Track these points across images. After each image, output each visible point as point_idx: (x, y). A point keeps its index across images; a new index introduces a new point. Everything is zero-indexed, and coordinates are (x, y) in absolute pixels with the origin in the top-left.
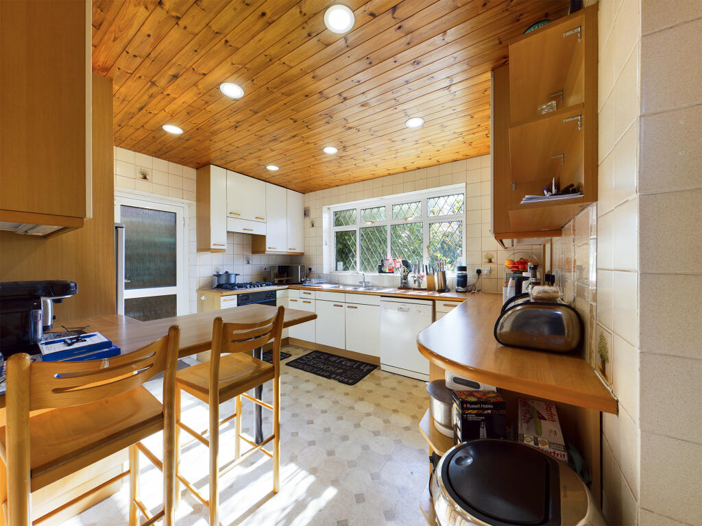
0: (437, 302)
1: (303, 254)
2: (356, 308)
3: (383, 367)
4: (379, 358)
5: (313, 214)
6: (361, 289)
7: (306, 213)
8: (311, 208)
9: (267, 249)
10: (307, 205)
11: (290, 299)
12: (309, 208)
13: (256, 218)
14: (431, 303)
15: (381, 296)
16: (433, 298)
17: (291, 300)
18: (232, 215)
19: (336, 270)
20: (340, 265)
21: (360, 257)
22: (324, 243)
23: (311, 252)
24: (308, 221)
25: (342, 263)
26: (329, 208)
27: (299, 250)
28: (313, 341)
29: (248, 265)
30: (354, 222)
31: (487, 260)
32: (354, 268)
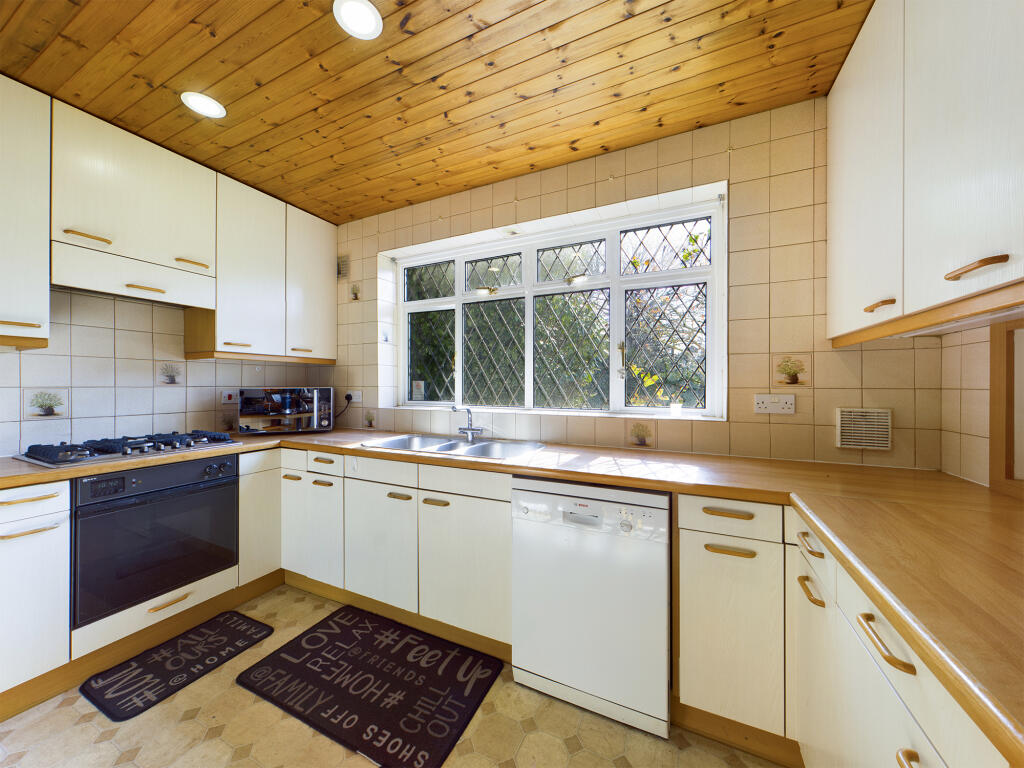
0: (683, 501)
1: (332, 363)
2: (447, 504)
3: (518, 676)
4: (508, 648)
5: (356, 271)
6: (462, 452)
7: (341, 269)
8: (352, 258)
9: (220, 347)
10: (343, 252)
11: (284, 472)
12: (348, 257)
13: (178, 259)
14: (663, 501)
15: (516, 476)
16: (670, 489)
17: (286, 477)
18: (69, 238)
19: (411, 399)
20: (418, 386)
21: (464, 370)
22: (381, 338)
23: (349, 357)
24: (345, 288)
25: (422, 383)
26: (393, 260)
27: (320, 352)
28: (336, 582)
29: (171, 389)
30: (449, 292)
31: (784, 377)
32: (449, 395)
